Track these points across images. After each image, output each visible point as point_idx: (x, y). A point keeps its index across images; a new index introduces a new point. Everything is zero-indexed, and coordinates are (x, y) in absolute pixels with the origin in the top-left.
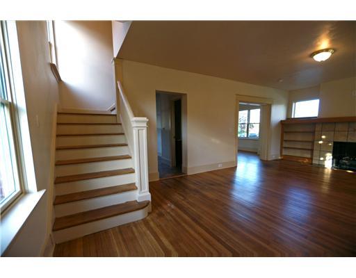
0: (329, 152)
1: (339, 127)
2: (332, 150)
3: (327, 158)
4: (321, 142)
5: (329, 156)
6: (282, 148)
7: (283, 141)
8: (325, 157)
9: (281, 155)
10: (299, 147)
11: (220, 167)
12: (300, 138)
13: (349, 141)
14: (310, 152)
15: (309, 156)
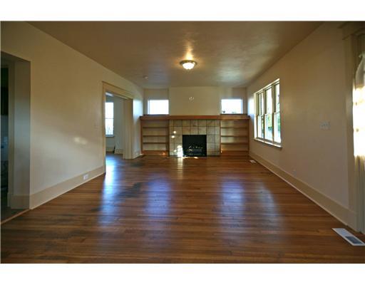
0: (180, 144)
1: (185, 123)
2: (181, 142)
3: (179, 150)
4: (173, 137)
5: (180, 148)
6: (143, 144)
7: (143, 137)
8: (177, 149)
9: (142, 152)
10: (156, 141)
11: (86, 179)
12: (156, 133)
13: (192, 134)
14: (165, 145)
15: (164, 149)
